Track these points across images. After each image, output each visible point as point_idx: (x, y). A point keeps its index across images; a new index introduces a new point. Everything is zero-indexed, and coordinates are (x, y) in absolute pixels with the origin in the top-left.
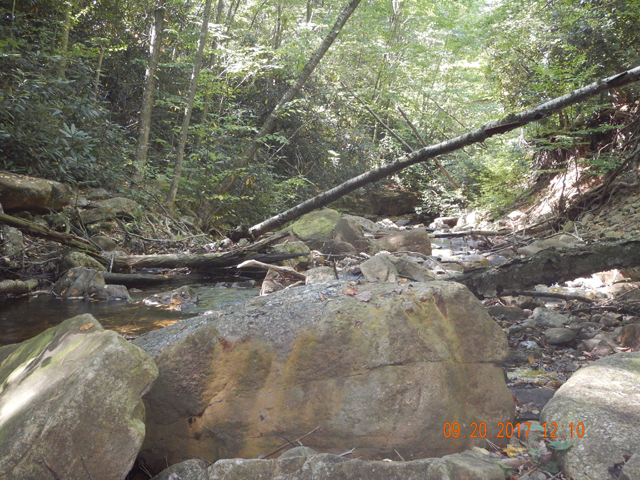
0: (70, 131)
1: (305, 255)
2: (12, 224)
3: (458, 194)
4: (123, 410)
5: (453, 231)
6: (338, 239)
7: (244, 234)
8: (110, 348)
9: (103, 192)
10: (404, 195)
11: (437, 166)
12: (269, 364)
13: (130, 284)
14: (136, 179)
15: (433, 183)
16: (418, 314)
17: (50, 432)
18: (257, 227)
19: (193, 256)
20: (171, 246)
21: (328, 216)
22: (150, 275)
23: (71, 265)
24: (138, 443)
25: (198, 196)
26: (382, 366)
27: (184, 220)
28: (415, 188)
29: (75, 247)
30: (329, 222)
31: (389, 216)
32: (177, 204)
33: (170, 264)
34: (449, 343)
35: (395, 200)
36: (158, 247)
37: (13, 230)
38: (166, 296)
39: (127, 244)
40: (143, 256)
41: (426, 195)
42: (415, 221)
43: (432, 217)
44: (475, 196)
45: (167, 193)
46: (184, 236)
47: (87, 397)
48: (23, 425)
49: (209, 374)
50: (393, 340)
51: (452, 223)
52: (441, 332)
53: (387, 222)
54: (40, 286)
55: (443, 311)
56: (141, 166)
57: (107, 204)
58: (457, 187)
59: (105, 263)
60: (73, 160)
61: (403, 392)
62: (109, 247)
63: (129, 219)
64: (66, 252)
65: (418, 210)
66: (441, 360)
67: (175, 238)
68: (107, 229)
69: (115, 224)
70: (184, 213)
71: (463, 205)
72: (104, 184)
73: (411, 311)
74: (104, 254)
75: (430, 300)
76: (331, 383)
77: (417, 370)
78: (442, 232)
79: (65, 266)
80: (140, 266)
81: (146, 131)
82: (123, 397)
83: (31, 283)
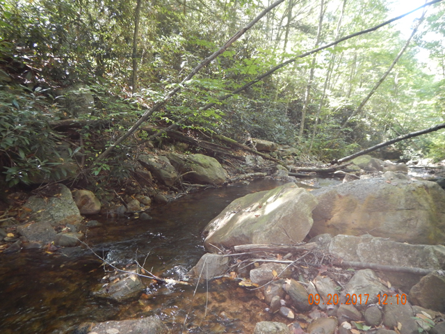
0: (278, 126)
1: (358, 171)
2: (260, 155)
3: (420, 152)
4: (307, 214)
5: (416, 166)
6: (370, 166)
7: (336, 162)
8: (303, 193)
9: (287, 146)
10: (395, 152)
11: (411, 141)
12: (356, 204)
13: (297, 176)
14: (298, 142)
15: (409, 147)
16: (417, 192)
17: (283, 218)
18: (341, 160)
19: (318, 169)
20: (310, 165)
21: (367, 158)
22: (302, 174)
23: (277, 169)
24: (311, 225)
25: (319, 149)
26: (401, 210)
27: (314, 156)
28: (400, 149)
29: (279, 163)
30: (367, 160)
31: (389, 159)
32: (312, 151)
33: (310, 171)
34: (430, 204)
35: (392, 154)
36: (305, 165)
37: (260, 157)
38: (309, 181)
39: (295, 163)
40: (300, 168)
41: (405, 152)
42: (400, 161)
43: (407, 160)
44: (427, 153)
45: (308, 147)
46: (314, 162)
47: (295, 208)
48: (275, 215)
49: (334, 206)
50: (406, 201)
51: (416, 163)
52: (427, 200)
53: (388, 161)
54: (267, 175)
55: (428, 192)
56: (300, 138)
57: (289, 150)
58: (419, 149)
59: (288, 169)
60: (278, 135)
61: (410, 220)
62: (289, 164)
63: (296, 155)
64: (276, 165)
65: (401, 158)
66: (427, 210)
67: (311, 162)
68: (289, 158)
69: (291, 157)
70: (314, 154)
71: (421, 157)
72: (288, 143)
73: (414, 190)
74: (288, 166)
75: (422, 187)
76: (380, 214)
77: (416, 213)
78: (412, 166)
79: (275, 169)
80: (299, 171)
81: (302, 126)
82: (307, 210)
83: (265, 174)
